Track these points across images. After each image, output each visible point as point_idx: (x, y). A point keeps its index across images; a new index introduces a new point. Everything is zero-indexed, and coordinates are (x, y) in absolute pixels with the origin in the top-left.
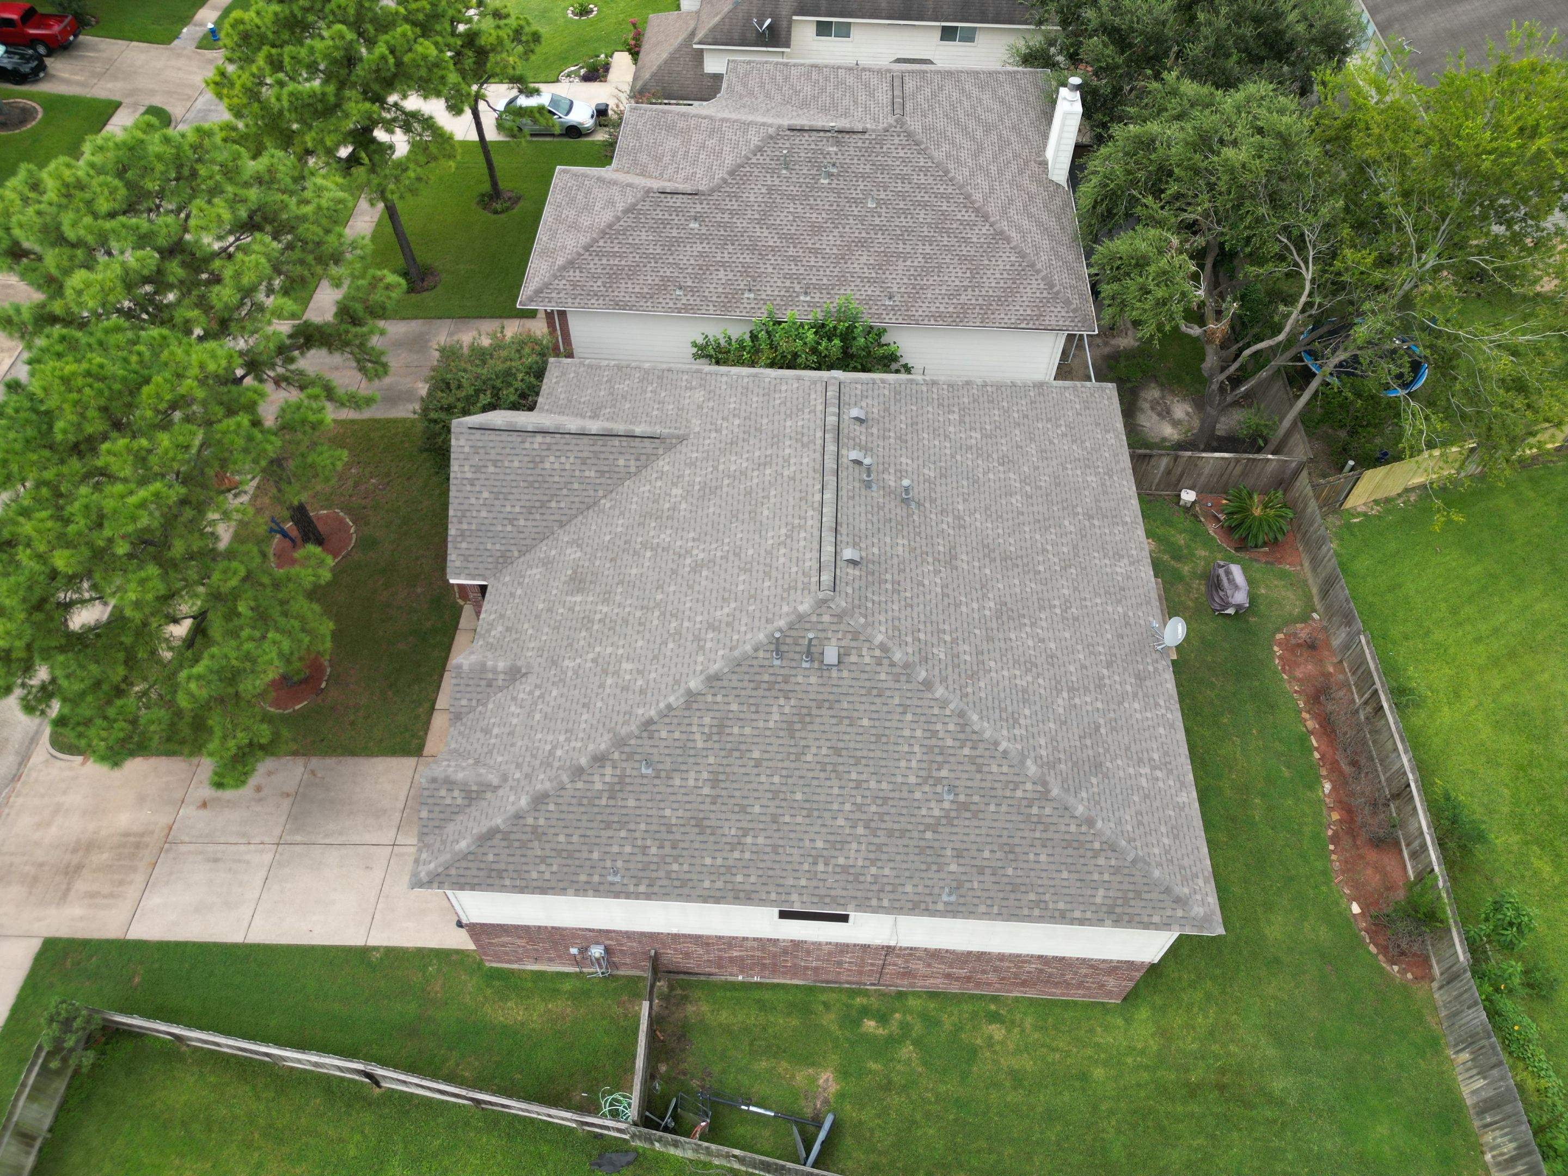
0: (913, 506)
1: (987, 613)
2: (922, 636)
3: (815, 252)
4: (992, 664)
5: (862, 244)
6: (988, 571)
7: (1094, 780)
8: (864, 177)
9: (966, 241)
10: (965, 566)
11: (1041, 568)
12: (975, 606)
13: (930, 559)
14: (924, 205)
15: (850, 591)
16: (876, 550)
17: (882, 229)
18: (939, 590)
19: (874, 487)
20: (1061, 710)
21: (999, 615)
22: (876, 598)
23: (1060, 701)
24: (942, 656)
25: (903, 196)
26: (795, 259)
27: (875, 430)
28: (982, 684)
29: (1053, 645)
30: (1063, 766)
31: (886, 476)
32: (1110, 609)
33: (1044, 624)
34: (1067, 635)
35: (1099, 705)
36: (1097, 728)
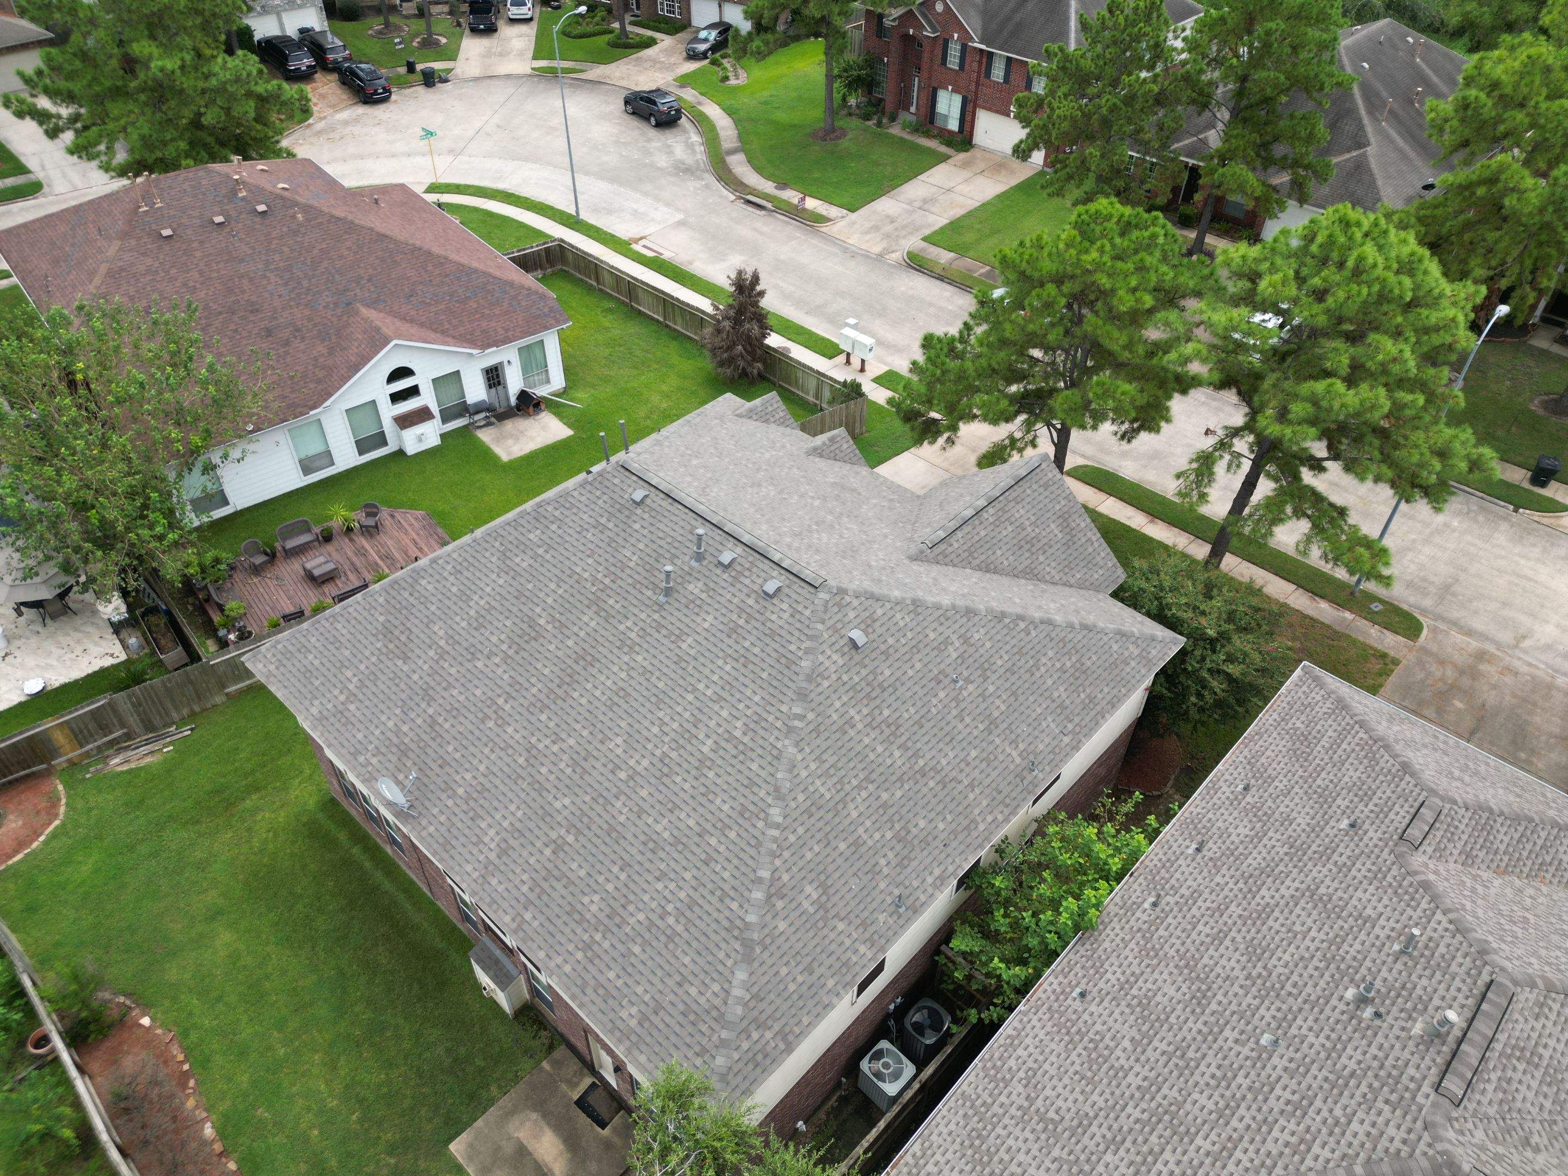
0: (662, 599)
1: (538, 610)
2: (554, 527)
3: (1218, 938)
4: (501, 582)
5: (1200, 999)
6: (570, 643)
7: (382, 619)
8: (1335, 1050)
9: (1114, 1143)
10: (586, 619)
11: (543, 717)
12: (549, 600)
13: (607, 581)
14: (1224, 1114)
15: (616, 481)
16: (637, 526)
17: (1211, 1034)
18: (578, 570)
19: (694, 564)
20: (436, 628)
21: (532, 624)
22: (600, 502)
23: (441, 633)
24: (531, 536)
25: (1263, 1090)
26: (1220, 910)
27: (751, 602)
28: (494, 559)
29: (480, 664)
30: (406, 594)
31: (700, 585)
32: (468, 776)
33: (499, 671)
34: (478, 692)
35: (415, 677)
36: (406, 659)
